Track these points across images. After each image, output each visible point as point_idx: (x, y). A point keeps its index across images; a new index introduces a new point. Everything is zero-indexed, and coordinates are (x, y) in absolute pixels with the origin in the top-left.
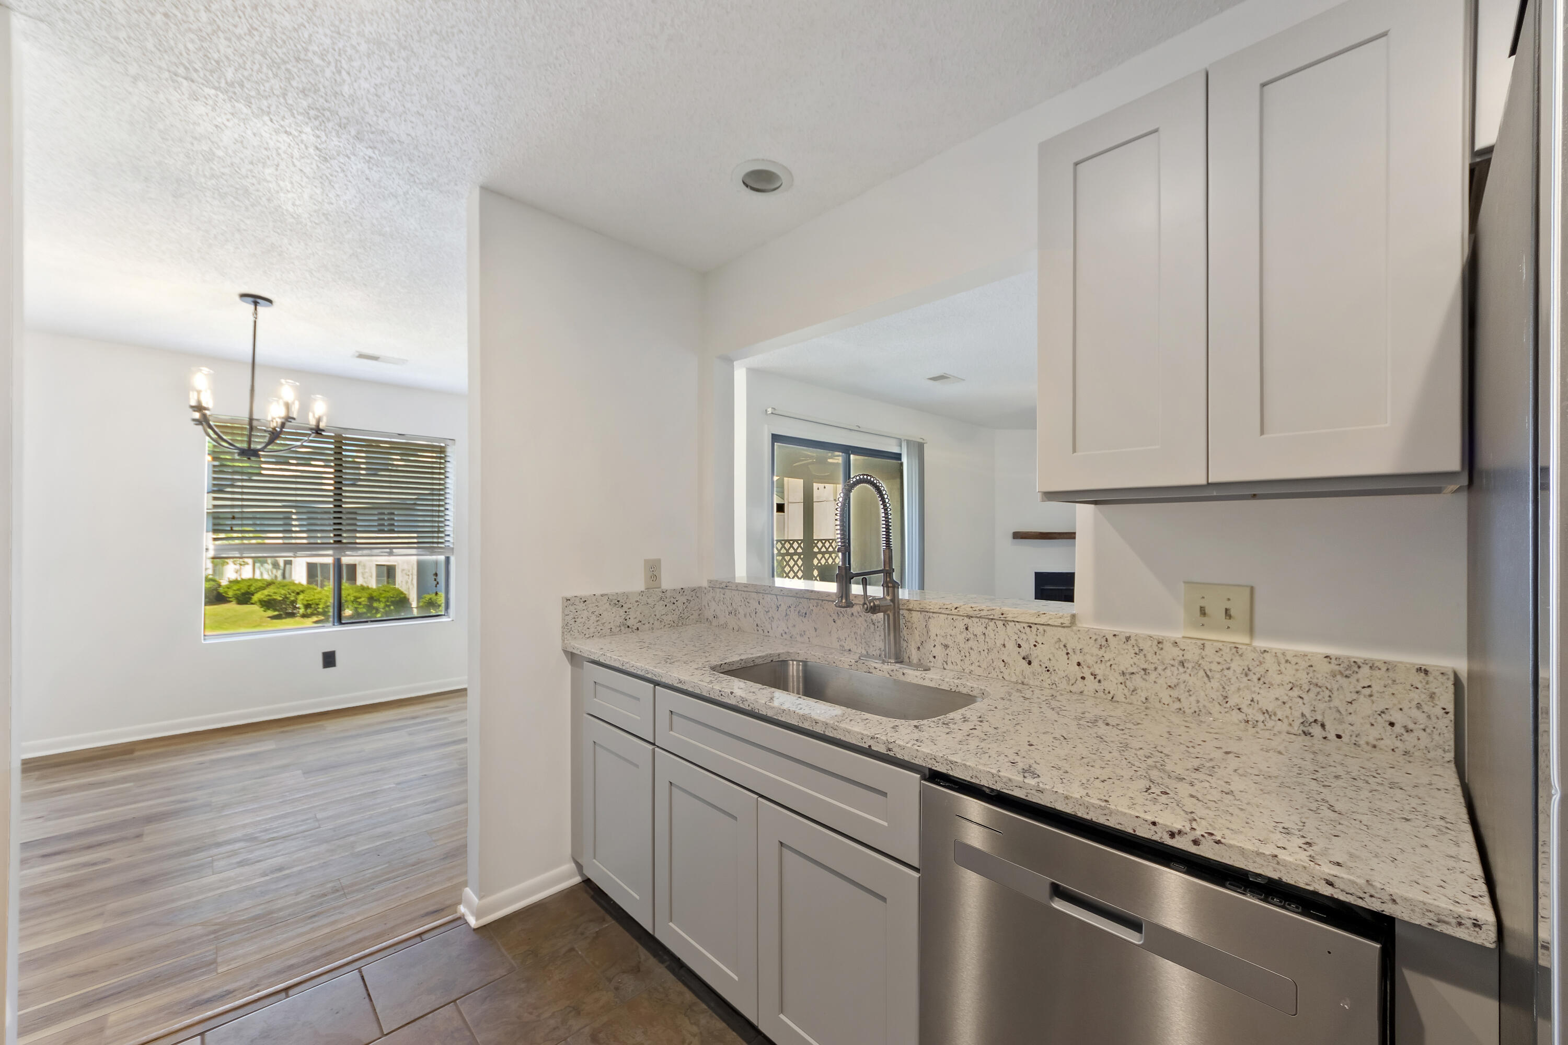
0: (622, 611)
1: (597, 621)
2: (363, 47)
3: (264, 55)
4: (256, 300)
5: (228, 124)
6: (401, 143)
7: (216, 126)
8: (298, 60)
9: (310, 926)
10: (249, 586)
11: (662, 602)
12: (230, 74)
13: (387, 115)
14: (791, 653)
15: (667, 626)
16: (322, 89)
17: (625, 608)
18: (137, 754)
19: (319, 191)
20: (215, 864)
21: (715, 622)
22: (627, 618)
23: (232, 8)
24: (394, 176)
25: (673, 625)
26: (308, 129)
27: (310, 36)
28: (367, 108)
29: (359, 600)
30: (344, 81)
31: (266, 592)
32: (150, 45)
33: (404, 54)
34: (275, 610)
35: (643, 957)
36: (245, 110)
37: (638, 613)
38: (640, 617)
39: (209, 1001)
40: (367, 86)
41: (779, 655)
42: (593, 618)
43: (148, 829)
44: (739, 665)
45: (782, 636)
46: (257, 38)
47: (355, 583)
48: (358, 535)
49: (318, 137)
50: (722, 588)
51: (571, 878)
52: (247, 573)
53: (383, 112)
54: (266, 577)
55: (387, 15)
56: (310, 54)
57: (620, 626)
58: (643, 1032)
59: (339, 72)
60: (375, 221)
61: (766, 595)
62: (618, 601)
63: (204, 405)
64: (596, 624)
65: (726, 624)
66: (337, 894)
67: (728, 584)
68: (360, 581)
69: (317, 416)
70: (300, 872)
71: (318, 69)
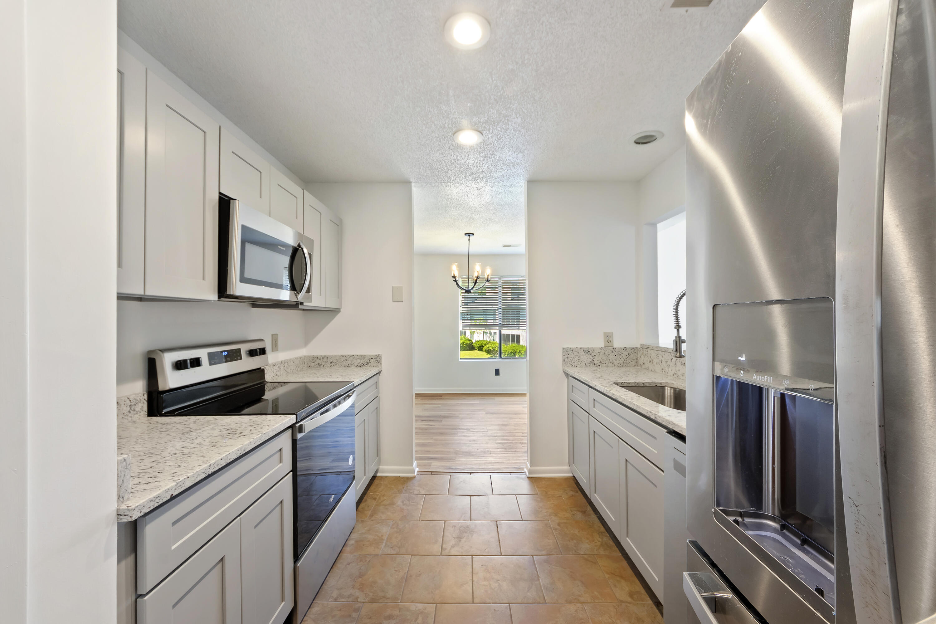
0: (591, 357)
1: (578, 360)
2: (482, 159)
3: (459, 171)
4: (469, 234)
5: (454, 189)
6: (499, 178)
7: (452, 191)
8: (467, 169)
9: (480, 459)
10: (482, 343)
11: (613, 354)
12: (453, 178)
13: (492, 172)
14: (669, 383)
15: (616, 366)
16: (474, 173)
17: (593, 355)
18: (443, 397)
19: (479, 199)
20: (458, 434)
21: (643, 367)
22: (594, 360)
23: (451, 164)
24: (499, 187)
25: (620, 366)
26: (473, 184)
27: (469, 162)
28: (487, 173)
29: (521, 352)
30: (479, 169)
31: (487, 346)
32: (436, 179)
33: (493, 156)
34: (491, 354)
35: (588, 510)
36: (457, 185)
37: (600, 358)
38: (601, 360)
39: (453, 469)
40: (485, 168)
41: (661, 383)
42: (576, 358)
43: (444, 420)
44: (633, 384)
45: (674, 375)
46: (457, 168)
47: (520, 344)
48: (520, 321)
49: (476, 185)
50: (646, 348)
51: (568, 473)
52: (481, 338)
53: (491, 172)
54: (488, 340)
55: (486, 149)
56: (470, 166)
57: (590, 363)
58: (578, 531)
59: (478, 167)
60: (497, 202)
61: (666, 353)
62: (589, 351)
63: (455, 276)
64: (578, 361)
65: (648, 367)
66: (488, 453)
67: (649, 346)
68: (521, 343)
69: (488, 274)
70: (480, 444)
71: (472, 169)
